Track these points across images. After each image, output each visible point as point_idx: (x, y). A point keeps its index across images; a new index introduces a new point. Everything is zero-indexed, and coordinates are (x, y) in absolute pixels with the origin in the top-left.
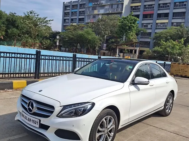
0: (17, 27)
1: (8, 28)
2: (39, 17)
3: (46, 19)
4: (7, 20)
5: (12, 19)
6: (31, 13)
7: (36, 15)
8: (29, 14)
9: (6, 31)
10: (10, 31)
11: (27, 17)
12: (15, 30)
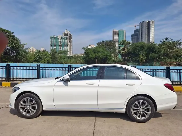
0: (155, 52)
1: (148, 54)
2: (173, 41)
3: (180, 42)
4: (148, 48)
5: (151, 47)
6: (166, 39)
7: (170, 40)
8: (164, 41)
9: (147, 56)
10: (149, 56)
11: (164, 44)
12: (153, 54)
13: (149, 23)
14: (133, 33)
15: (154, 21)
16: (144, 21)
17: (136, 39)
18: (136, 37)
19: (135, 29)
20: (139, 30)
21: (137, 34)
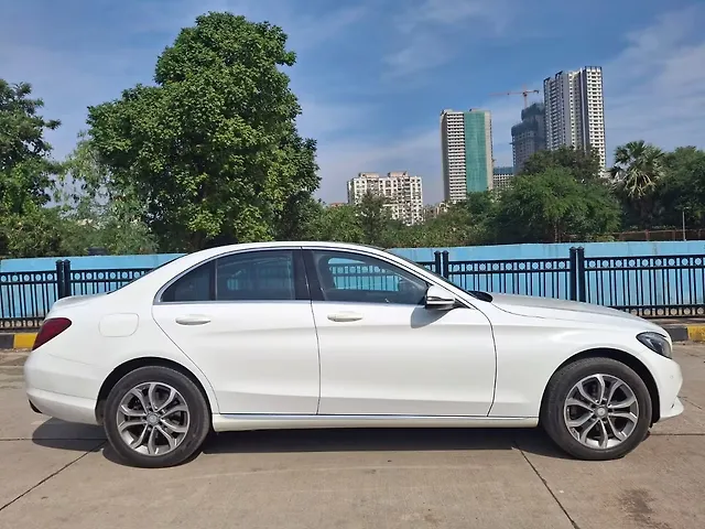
13: (583, 77)
14: (519, 120)
15: (599, 71)
16: (560, 73)
17: (532, 143)
18: (532, 133)
19: (526, 104)
20: (541, 108)
21: (536, 123)
